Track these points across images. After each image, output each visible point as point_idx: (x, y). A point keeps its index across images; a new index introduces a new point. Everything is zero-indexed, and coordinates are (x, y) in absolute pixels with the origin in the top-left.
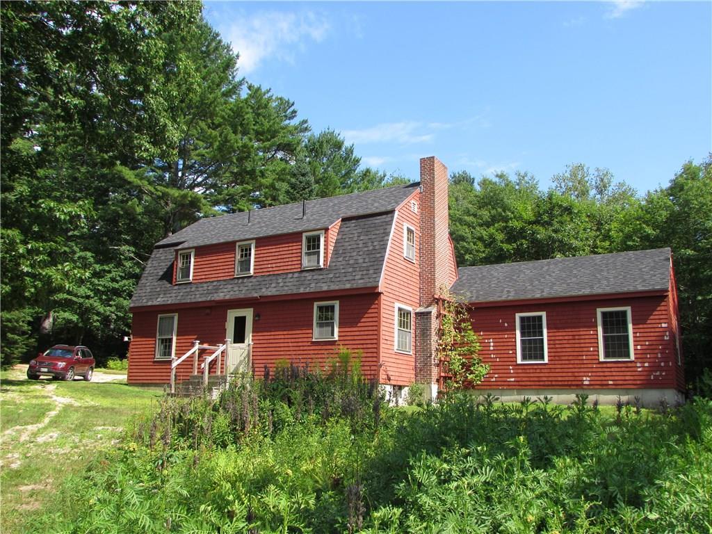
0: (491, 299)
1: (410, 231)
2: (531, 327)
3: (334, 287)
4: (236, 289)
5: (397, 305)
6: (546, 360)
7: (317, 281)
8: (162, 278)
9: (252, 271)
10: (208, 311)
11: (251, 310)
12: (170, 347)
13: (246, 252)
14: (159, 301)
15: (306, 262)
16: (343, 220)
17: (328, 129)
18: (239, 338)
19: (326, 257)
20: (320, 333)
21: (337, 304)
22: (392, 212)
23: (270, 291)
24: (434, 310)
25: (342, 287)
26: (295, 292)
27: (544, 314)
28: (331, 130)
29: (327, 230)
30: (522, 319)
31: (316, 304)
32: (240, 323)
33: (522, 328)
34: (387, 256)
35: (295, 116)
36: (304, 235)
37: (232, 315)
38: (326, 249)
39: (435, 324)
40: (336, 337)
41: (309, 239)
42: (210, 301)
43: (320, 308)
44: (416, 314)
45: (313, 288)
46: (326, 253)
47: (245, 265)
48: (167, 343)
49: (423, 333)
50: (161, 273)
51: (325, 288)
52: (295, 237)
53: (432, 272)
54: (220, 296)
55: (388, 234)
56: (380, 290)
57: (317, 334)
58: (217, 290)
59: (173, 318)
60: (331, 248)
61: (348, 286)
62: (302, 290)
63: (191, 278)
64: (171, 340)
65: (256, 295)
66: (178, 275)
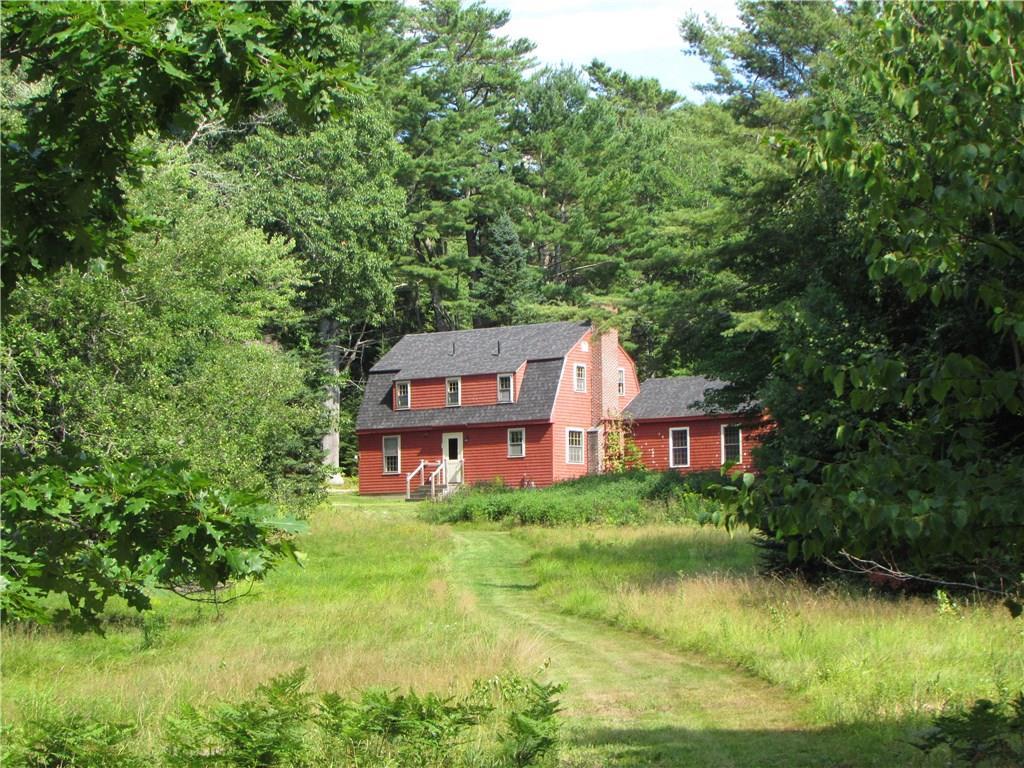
0: (652, 417)
1: (580, 369)
2: (680, 437)
3: (521, 419)
4: (448, 417)
5: (568, 429)
6: (688, 465)
7: (510, 413)
8: (383, 402)
9: (460, 403)
10: (426, 434)
11: (461, 434)
12: (396, 463)
13: (454, 385)
14: (383, 426)
15: (501, 397)
16: (528, 362)
17: (562, 65)
18: (453, 455)
19: (515, 395)
20: (513, 452)
21: (523, 430)
22: (562, 359)
23: (475, 419)
24: (601, 430)
25: (525, 419)
26: (493, 421)
27: (688, 429)
28: (566, 67)
29: (515, 373)
30: (674, 432)
31: (509, 430)
32: (453, 444)
33: (674, 439)
34: (557, 394)
35: (506, 21)
36: (499, 376)
37: (446, 438)
38: (515, 388)
39: (601, 440)
40: (524, 455)
41: (502, 379)
42: (428, 427)
43: (513, 433)
44: (588, 433)
45: (506, 418)
46: (515, 391)
47: (454, 397)
48: (392, 461)
49: (592, 448)
50: (381, 399)
51: (515, 419)
52: (492, 376)
53: (600, 399)
54: (436, 423)
55: (558, 377)
56: (551, 421)
57: (511, 452)
58: (432, 417)
59: (396, 439)
60: (519, 387)
61: (530, 418)
62: (498, 420)
63: (409, 405)
64: (396, 458)
65: (464, 423)
66: (397, 403)
